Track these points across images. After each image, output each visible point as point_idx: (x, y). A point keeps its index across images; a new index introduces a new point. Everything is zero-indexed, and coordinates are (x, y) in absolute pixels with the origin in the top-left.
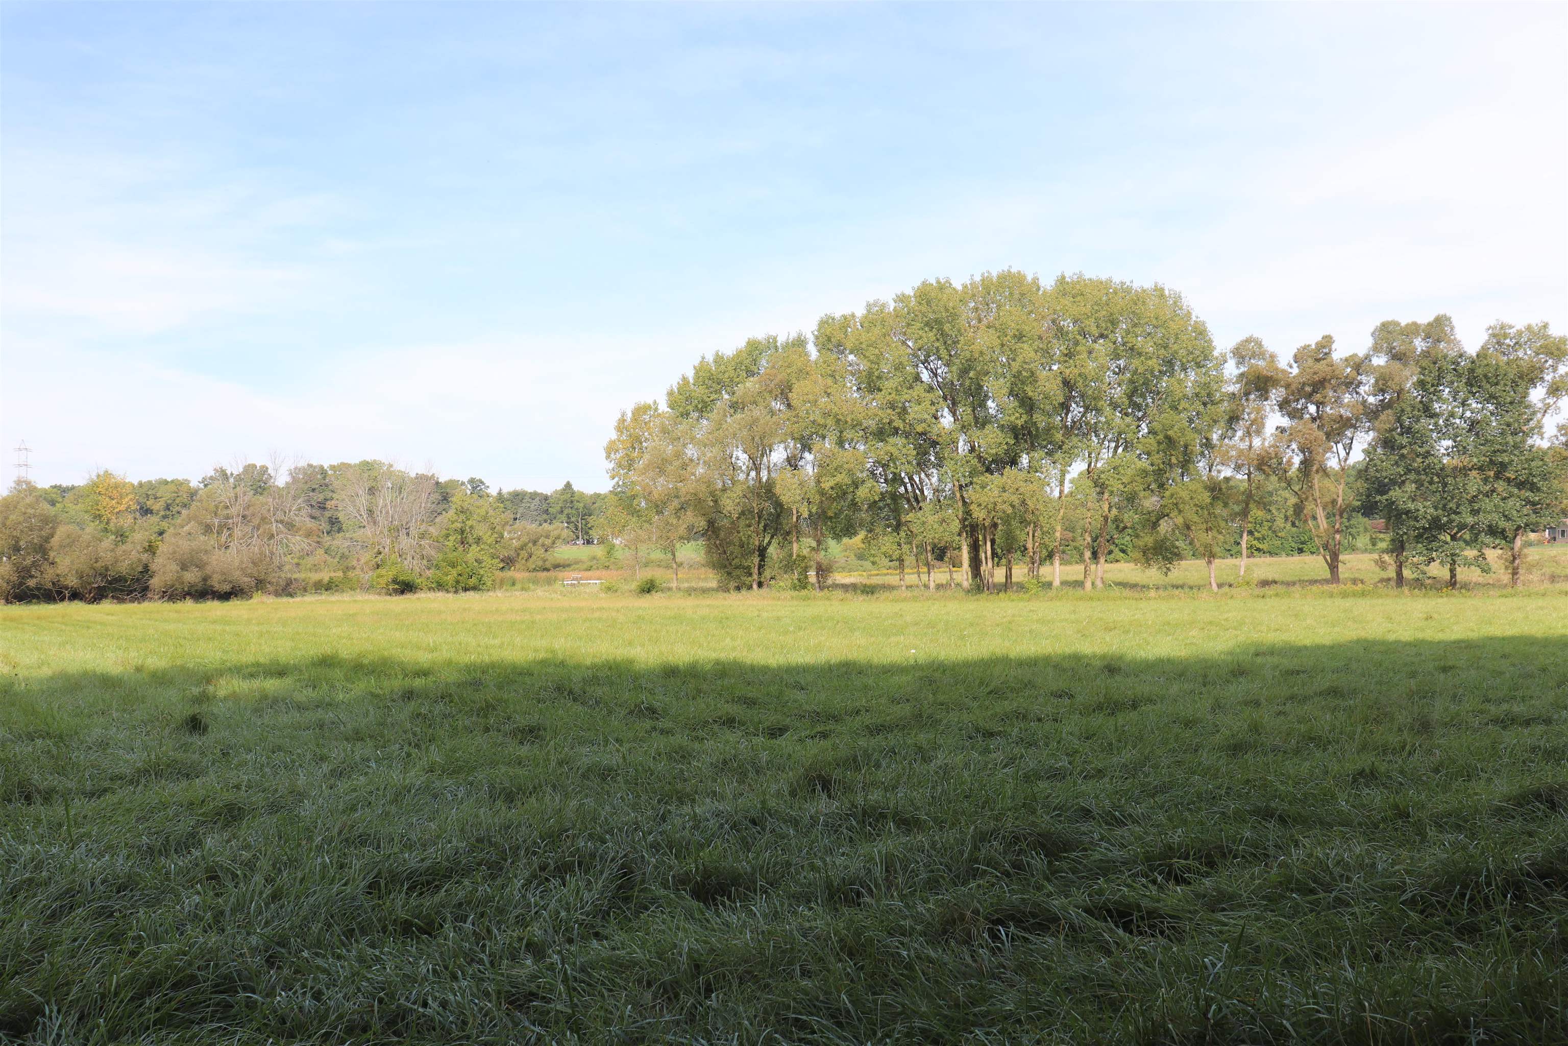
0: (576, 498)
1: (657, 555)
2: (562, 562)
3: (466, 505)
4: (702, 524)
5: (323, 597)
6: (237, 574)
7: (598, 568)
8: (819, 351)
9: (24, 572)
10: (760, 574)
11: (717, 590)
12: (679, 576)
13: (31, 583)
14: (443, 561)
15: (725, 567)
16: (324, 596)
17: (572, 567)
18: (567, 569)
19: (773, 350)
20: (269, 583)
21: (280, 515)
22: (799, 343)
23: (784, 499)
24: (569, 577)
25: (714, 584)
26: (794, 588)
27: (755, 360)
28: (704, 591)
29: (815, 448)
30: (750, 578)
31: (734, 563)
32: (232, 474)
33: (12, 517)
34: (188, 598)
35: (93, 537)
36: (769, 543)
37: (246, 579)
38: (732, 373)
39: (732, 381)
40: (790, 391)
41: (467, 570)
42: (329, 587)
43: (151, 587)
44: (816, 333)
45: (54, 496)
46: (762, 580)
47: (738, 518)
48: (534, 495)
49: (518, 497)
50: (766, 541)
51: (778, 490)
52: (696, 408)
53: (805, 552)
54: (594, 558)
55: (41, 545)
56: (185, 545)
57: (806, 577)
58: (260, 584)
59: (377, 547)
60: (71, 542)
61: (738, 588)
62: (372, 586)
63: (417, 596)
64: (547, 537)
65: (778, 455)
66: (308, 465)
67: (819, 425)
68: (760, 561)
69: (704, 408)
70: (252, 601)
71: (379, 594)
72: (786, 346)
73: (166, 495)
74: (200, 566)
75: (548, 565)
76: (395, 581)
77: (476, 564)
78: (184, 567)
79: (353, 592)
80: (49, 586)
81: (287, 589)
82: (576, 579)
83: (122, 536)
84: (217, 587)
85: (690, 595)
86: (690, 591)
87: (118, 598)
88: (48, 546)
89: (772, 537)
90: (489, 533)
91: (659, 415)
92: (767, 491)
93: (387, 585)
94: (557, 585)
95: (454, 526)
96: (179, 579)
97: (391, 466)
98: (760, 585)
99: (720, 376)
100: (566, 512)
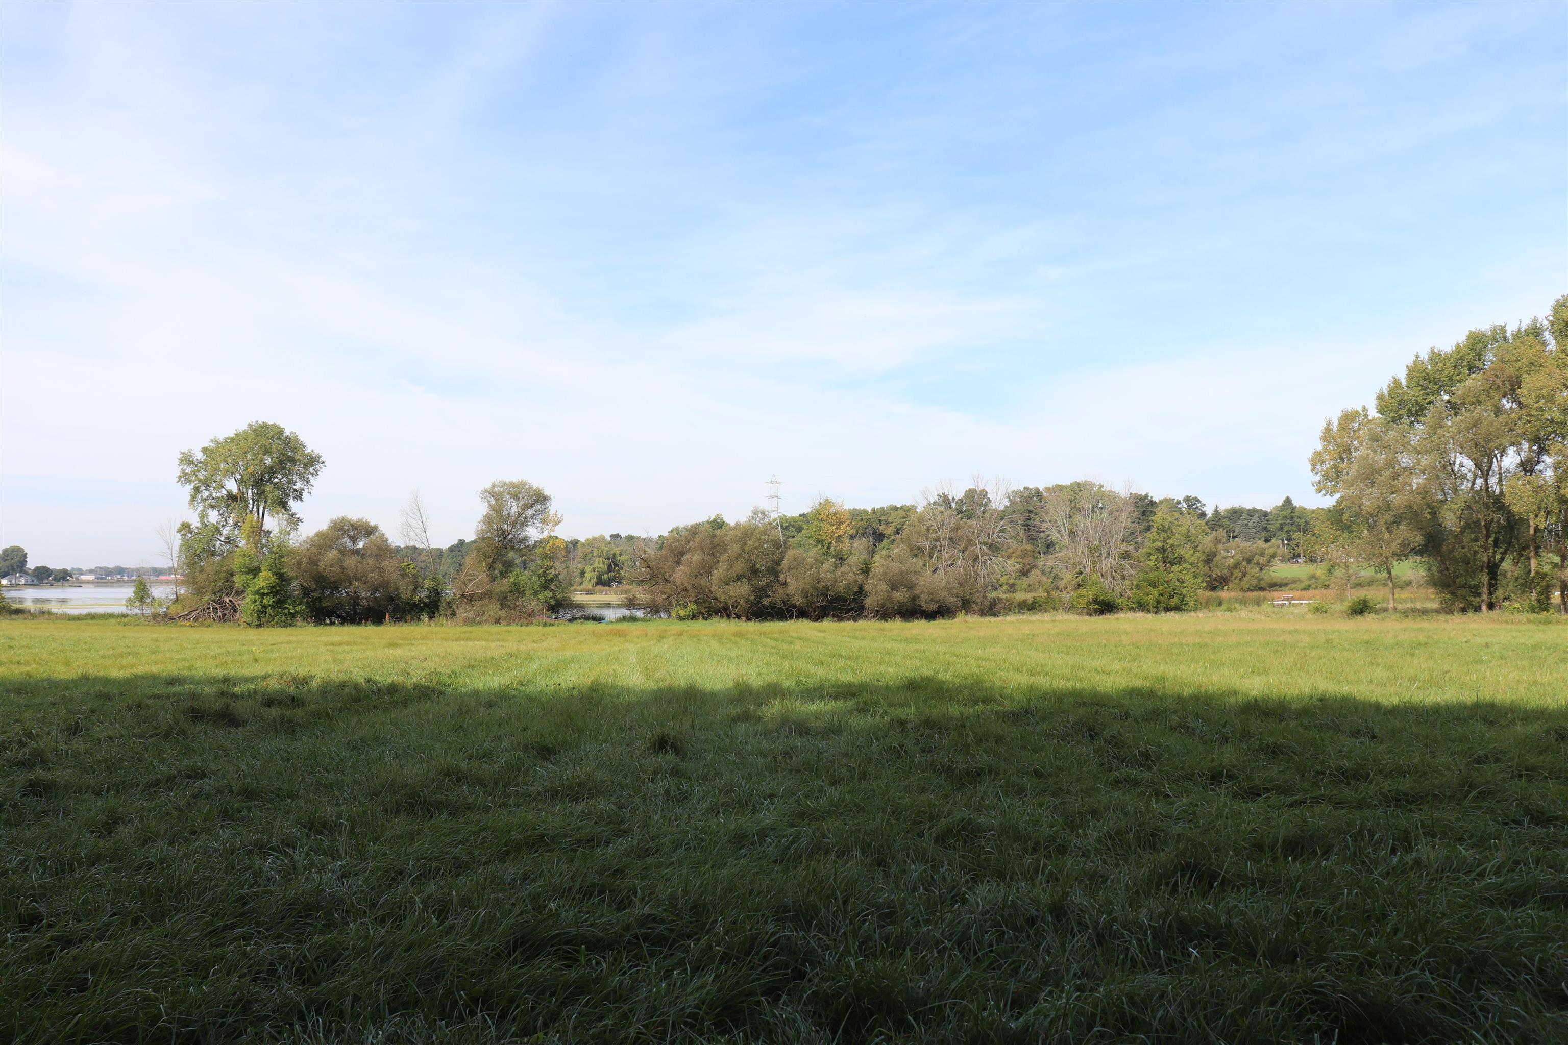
0: (1297, 514)
1: (1368, 573)
2: (1279, 581)
3: (1166, 524)
4: (1418, 539)
5: (1025, 617)
6: (944, 594)
7: (1316, 588)
8: (1556, 339)
9: (761, 592)
10: (1490, 594)
11: (1438, 612)
12: (1396, 596)
13: (765, 602)
14: (1143, 580)
15: (1449, 586)
16: (1027, 617)
17: (1289, 586)
18: (1283, 588)
19: (1501, 342)
20: (974, 602)
21: (984, 538)
22: (1535, 331)
23: (1515, 509)
24: (1279, 597)
25: (1435, 605)
26: (1533, 610)
27: (1479, 355)
28: (1424, 612)
29: (1553, 449)
30: (1478, 599)
31: (1458, 581)
32: (954, 499)
33: (750, 543)
34: (898, 616)
35: (816, 560)
36: (1502, 560)
37: (952, 599)
38: (1451, 371)
39: (1451, 379)
40: (1519, 388)
41: (1168, 590)
42: (1032, 607)
43: (866, 606)
44: (1551, 318)
45: (801, 523)
46: (1493, 600)
47: (1462, 532)
48: (1252, 513)
49: (1235, 514)
50: (1498, 557)
51: (1507, 500)
52: (1410, 413)
53: (1547, 568)
54: (1313, 577)
55: (774, 569)
56: (895, 567)
57: (1548, 598)
58: (966, 605)
59: (1078, 567)
60: (798, 563)
61: (1464, 610)
62: (1073, 606)
63: (1116, 616)
64: (1262, 555)
65: (1511, 460)
66: (1025, 488)
67: (1557, 423)
68: (1491, 579)
69: (1418, 411)
70: (955, 620)
71: (1079, 614)
72: (1518, 335)
73: (895, 519)
74: (910, 588)
75: (1263, 584)
76: (1095, 601)
77: (1177, 583)
78: (894, 587)
79: (1055, 612)
80: (779, 605)
81: (991, 609)
82: (1287, 599)
83: (841, 559)
84: (925, 606)
85: (1407, 616)
86: (1405, 614)
87: (837, 616)
88: (779, 568)
89: (1505, 553)
90: (1191, 552)
91: (1370, 421)
92: (1498, 503)
93: (1087, 605)
94: (1265, 607)
95: (1154, 545)
96: (890, 599)
97: (1102, 486)
98: (1491, 606)
99: (1437, 376)
100: (1286, 528)
